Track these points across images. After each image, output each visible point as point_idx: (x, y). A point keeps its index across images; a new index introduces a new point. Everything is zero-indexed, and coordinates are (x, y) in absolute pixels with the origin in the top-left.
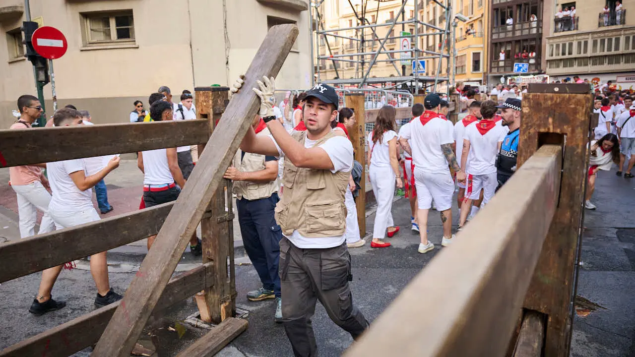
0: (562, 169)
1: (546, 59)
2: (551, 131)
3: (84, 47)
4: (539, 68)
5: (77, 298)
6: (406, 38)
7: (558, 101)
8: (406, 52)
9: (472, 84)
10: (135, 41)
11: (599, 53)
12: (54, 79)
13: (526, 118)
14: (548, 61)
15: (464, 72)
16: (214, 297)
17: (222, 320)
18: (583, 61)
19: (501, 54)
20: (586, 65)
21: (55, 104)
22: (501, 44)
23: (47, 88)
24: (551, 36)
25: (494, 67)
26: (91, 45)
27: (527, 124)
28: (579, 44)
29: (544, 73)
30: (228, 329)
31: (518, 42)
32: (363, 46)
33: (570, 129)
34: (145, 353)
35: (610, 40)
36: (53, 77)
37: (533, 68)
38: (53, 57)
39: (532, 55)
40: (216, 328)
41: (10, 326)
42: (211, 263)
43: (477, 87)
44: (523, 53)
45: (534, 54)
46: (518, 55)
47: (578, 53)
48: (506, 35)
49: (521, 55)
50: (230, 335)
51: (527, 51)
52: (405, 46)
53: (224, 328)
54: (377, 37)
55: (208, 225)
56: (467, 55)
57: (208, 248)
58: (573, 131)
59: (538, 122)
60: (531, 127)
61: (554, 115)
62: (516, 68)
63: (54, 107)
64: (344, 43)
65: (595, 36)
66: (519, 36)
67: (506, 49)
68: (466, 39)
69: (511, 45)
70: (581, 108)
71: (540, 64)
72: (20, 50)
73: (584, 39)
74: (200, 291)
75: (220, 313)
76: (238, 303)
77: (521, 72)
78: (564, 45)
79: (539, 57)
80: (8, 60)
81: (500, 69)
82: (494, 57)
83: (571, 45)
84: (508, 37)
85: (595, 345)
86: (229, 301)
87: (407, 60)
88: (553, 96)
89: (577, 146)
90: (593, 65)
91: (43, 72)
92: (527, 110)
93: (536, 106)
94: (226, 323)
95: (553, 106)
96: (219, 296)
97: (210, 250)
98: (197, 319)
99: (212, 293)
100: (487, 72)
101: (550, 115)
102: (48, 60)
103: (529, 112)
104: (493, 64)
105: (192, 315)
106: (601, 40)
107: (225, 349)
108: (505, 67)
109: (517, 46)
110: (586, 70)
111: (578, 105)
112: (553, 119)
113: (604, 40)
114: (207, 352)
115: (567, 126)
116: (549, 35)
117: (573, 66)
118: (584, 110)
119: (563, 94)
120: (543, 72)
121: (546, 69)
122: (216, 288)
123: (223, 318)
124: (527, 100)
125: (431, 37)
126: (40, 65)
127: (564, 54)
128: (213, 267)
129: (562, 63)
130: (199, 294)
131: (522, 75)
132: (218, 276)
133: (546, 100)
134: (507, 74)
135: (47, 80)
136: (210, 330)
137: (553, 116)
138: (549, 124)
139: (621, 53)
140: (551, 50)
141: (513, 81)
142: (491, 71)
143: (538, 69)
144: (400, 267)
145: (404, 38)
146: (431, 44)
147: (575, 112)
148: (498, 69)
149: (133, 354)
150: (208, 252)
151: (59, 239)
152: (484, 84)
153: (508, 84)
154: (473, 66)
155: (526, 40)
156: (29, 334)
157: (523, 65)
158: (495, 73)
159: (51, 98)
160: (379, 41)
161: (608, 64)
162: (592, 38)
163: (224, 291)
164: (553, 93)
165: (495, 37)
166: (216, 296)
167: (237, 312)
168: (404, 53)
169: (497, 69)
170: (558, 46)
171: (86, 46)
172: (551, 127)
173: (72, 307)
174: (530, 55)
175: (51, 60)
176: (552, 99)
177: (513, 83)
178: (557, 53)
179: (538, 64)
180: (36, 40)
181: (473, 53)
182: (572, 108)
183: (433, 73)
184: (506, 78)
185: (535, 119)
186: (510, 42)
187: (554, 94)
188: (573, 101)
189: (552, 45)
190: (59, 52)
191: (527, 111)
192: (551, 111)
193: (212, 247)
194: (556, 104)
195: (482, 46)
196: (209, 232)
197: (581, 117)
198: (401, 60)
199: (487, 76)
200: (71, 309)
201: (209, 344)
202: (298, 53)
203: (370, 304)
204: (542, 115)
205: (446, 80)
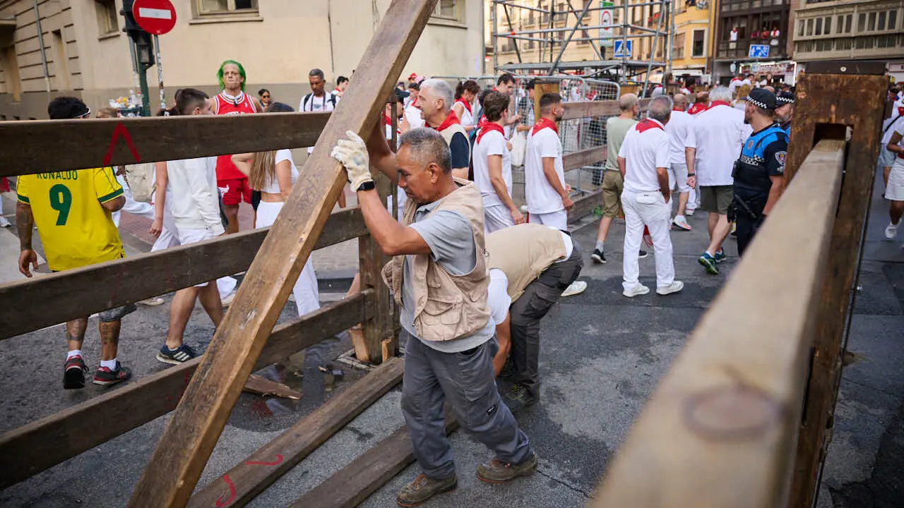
0: (844, 169)
1: (794, 39)
2: (834, 121)
3: (194, 19)
4: (783, 52)
5: (204, 330)
6: (608, 10)
7: (845, 84)
8: (607, 28)
9: (693, 73)
10: (258, 12)
11: (866, 32)
12: (160, 61)
13: (801, 106)
14: (796, 42)
15: (680, 57)
16: (375, 332)
17: (384, 360)
18: (844, 42)
19: (732, 32)
20: (848, 48)
21: (162, 92)
22: (733, 19)
23: (151, 73)
24: (802, 8)
25: (722, 51)
26: (202, 17)
27: (802, 112)
28: (840, 19)
29: (790, 59)
30: (392, 370)
31: (756, 16)
32: (553, 19)
33: (858, 119)
34: (293, 396)
35: (883, 15)
36: (159, 58)
37: (776, 51)
38: (158, 32)
39: (774, 34)
40: (376, 370)
41: (129, 359)
42: (372, 290)
43: (699, 77)
44: (763, 31)
45: (778, 33)
46: (755, 35)
47: (837, 32)
48: (740, 6)
49: (760, 34)
50: (394, 378)
51: (768, 29)
52: (605, 21)
53: (386, 370)
54: (572, 8)
55: (367, 242)
56: (686, 33)
57: (367, 271)
58: (862, 121)
59: (817, 111)
60: (807, 116)
61: (838, 101)
62: (752, 51)
63: (161, 96)
64: (523, 17)
65: (863, 8)
66: (757, 9)
67: (739, 25)
68: (685, 12)
69: (746, 20)
70: (874, 92)
71: (785, 47)
72: (112, 24)
73: (848, 12)
74: (356, 325)
75: (381, 352)
76: (401, 341)
77: (759, 57)
78: (819, 21)
79: (783, 38)
80: (97, 36)
81: (729, 52)
82: (723, 37)
83: (829, 20)
84: (742, 10)
85: (853, 403)
86: (391, 337)
87: (607, 39)
88: (838, 78)
89: (866, 139)
90: (857, 48)
91: (147, 52)
92: (803, 95)
93: (816, 90)
94: (389, 364)
95: (838, 91)
96: (380, 331)
97: (369, 274)
98: (352, 358)
99: (371, 326)
100: (712, 57)
101: (833, 102)
102: (153, 36)
103: (806, 98)
104: (721, 45)
105: (346, 354)
106: (871, 14)
107: (389, 393)
108: (737, 49)
109: (755, 23)
110: (848, 55)
111: (870, 89)
112: (837, 107)
113: (875, 14)
114: (369, 396)
115: (854, 115)
116: (799, 7)
117: (830, 49)
118: (878, 95)
119: (852, 76)
120: (788, 57)
121: (792, 54)
122: (377, 321)
123: (385, 357)
124: (803, 83)
125: (638, 9)
126: (143, 42)
127: (818, 32)
128: (374, 295)
129: (815, 45)
130: (355, 327)
131: (760, 61)
132: (379, 306)
133: (828, 82)
134: (740, 59)
135: (151, 63)
136: (369, 371)
137: (836, 104)
138: (831, 113)
139: (897, 32)
140: (801, 28)
141: (747, 70)
142: (717, 54)
143: (781, 53)
144: (601, 304)
145: (604, 11)
146: (638, 18)
147: (866, 97)
148: (727, 54)
149: (279, 397)
150: (368, 276)
151: (199, 252)
152: (707, 73)
153: (740, 72)
154: (694, 49)
155: (768, 14)
156: (152, 370)
157: (762, 48)
158: (724, 58)
159: (157, 85)
160: (575, 13)
161: (879, 47)
162: (858, 11)
163: (386, 325)
164: (838, 73)
165: (725, 9)
166: (376, 330)
167: (400, 351)
168: (603, 29)
169: (726, 52)
170: (810, 22)
171: (197, 19)
172: (834, 116)
173: (200, 341)
174: (772, 33)
175: (156, 35)
176: (836, 81)
177: (746, 72)
178: (810, 31)
179: (782, 47)
180: (138, 10)
181: (695, 32)
182: (864, 93)
183: (649, 56)
184: (738, 65)
185: (814, 107)
186: (746, 16)
187: (839, 75)
188: (865, 83)
189: (804, 21)
190: (167, 26)
191: (803, 97)
192: (835, 97)
193: (372, 271)
194: (842, 89)
195: (707, 21)
196: (368, 251)
197: (874, 104)
198: (599, 39)
199: (713, 63)
200: (199, 342)
201: (370, 388)
202: (466, 28)
203: (565, 346)
204: (822, 102)
205: (662, 66)
